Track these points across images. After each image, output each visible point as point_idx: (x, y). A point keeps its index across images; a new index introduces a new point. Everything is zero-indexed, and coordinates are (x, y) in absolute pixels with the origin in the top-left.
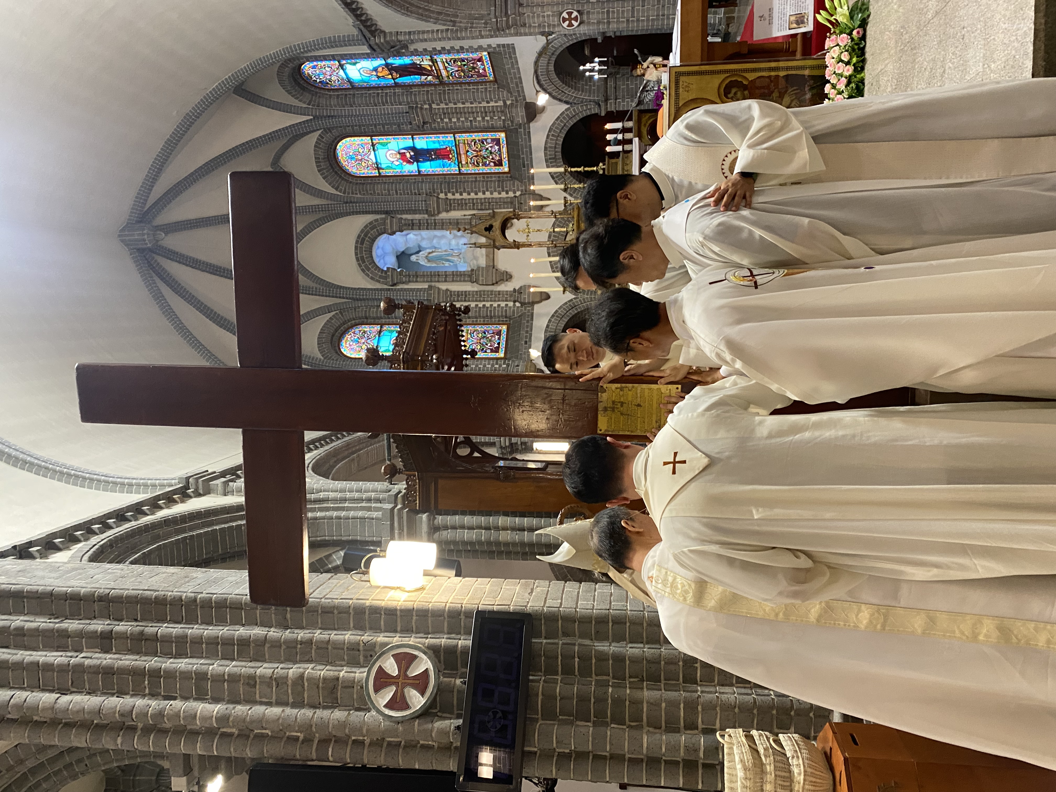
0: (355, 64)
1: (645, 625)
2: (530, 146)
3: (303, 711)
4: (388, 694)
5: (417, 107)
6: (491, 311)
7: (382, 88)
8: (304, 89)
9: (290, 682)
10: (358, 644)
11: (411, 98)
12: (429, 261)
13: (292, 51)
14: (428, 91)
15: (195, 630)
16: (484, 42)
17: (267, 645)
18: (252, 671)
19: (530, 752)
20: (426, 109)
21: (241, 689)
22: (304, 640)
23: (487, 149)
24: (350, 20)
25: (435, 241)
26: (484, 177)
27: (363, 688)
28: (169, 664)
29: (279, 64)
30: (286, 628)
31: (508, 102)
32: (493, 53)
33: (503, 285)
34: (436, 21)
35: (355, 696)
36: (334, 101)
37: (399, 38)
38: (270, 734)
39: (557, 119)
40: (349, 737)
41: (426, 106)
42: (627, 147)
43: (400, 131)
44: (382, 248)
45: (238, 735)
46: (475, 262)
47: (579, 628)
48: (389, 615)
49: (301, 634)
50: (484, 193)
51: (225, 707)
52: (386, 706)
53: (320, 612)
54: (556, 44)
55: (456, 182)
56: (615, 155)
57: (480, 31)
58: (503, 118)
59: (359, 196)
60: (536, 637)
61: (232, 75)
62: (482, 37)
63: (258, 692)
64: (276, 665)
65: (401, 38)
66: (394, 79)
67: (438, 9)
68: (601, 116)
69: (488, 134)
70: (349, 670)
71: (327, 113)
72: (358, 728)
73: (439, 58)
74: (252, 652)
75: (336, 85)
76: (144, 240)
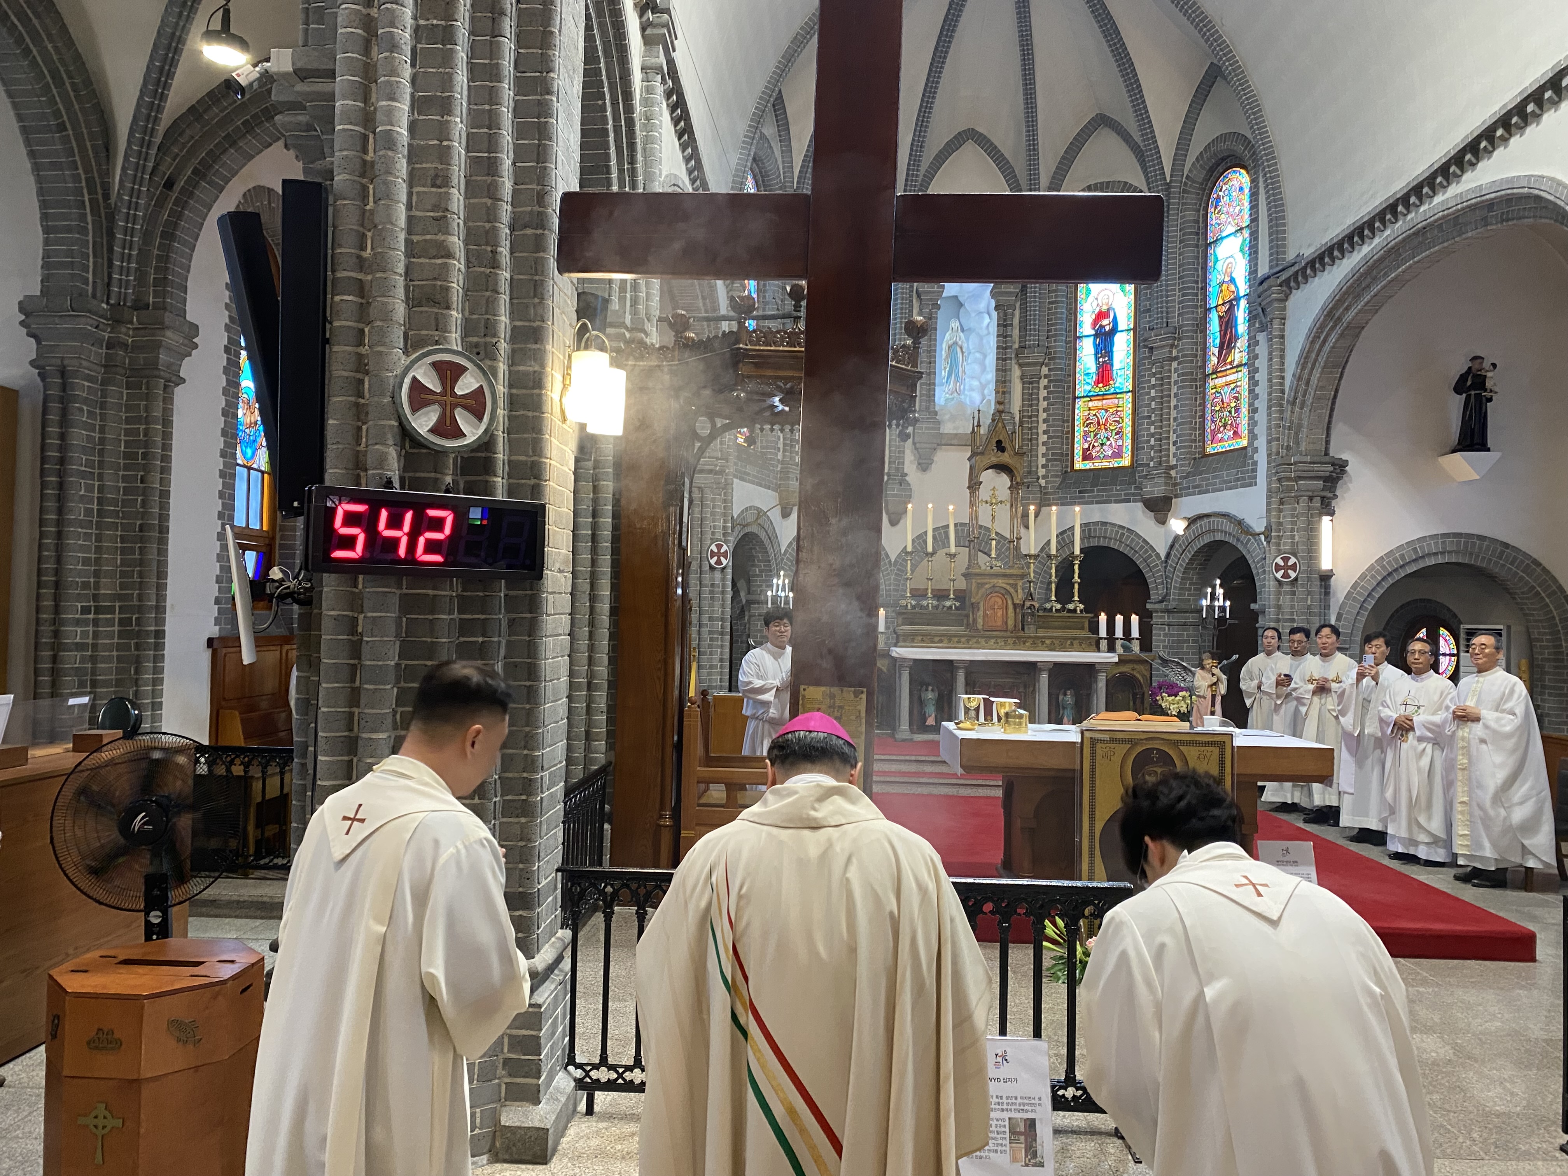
0: (1242, 250)
1: (527, 729)
2: (1110, 502)
3: (403, 258)
4: (431, 382)
5: (1175, 339)
7: (1204, 289)
8: (1212, 170)
9: (440, 237)
10: (495, 335)
11: (1187, 331)
13: (1267, 160)
14: (1196, 356)
15: (507, 92)
16: (1261, 443)
17: (488, 202)
18: (455, 182)
19: (355, 580)
20: (1171, 352)
21: (429, 165)
22: (498, 257)
23: (1108, 439)
24: (1309, 252)
25: (978, 355)
26: (1068, 433)
27: (438, 345)
28: (461, 54)
29: (1250, 137)
30: (512, 228)
31: (1173, 473)
32: (1246, 455)
33: (912, 458)
34: (1297, 377)
35: (424, 332)
36: (1189, 215)
37: (1276, 322)
38: (368, 207)
39: (1145, 541)
40: (369, 324)
41: (1175, 353)
42: (1104, 644)
43: (1141, 312)
45: (365, 162)
46: (947, 417)
47: (521, 641)
48: (534, 377)
49: (504, 251)
50: (1045, 432)
51: (406, 144)
52: (415, 380)
53: (537, 278)
54: (1253, 544)
55: (1063, 392)
56: (1094, 628)
57: (1278, 439)
58: (1152, 464)
60: (506, 583)
61: (1240, 67)
62: (1269, 442)
63: (426, 189)
64: (462, 215)
65: (1276, 324)
67: (1314, 381)
68: (1148, 606)
69: (1129, 441)
70: (459, 322)
71: (1174, 204)
72: (382, 337)
73: (1243, 377)
74: (479, 178)
75: (1213, 219)
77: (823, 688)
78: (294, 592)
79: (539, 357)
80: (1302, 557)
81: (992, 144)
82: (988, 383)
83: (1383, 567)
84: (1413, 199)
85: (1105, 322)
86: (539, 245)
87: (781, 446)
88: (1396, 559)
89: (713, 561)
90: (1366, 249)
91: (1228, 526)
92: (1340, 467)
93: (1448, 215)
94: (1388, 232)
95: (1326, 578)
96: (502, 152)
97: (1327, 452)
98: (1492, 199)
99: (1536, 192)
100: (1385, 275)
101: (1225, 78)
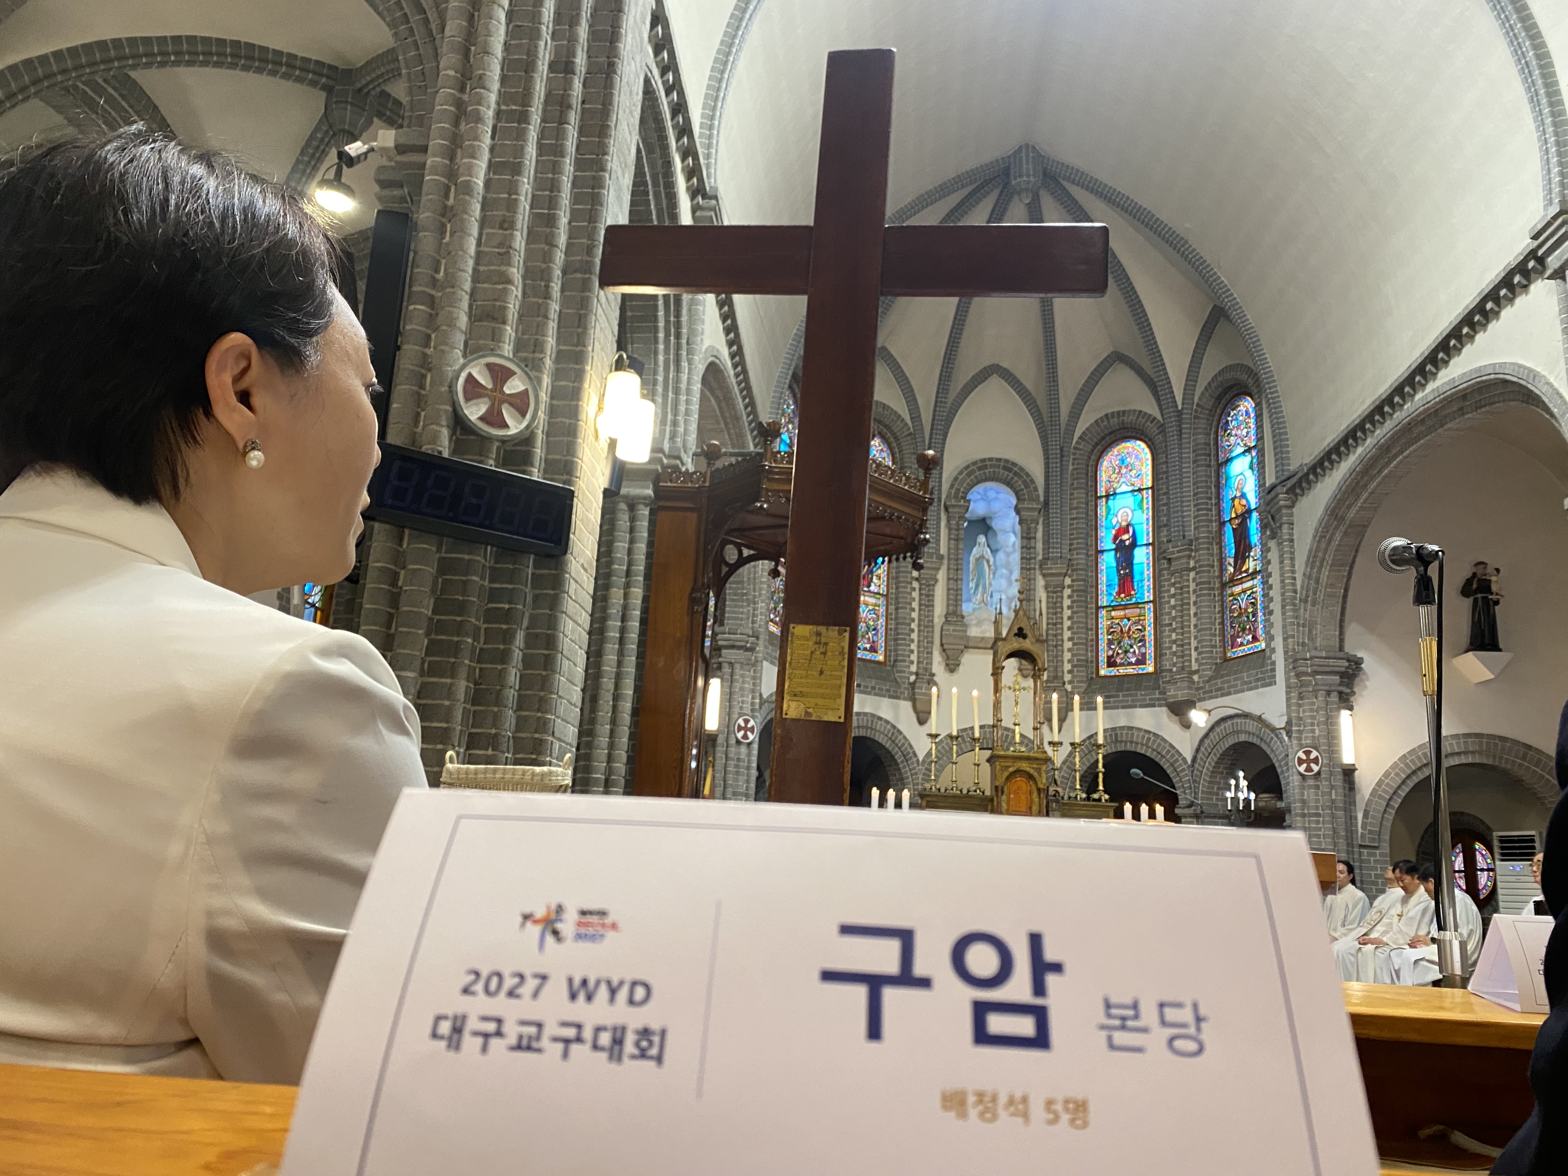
0: (1251, 468)
2: (1135, 707)
3: (469, 279)
4: (484, 380)
5: (1191, 550)
6: (905, 639)
7: (1218, 505)
8: (1219, 398)
9: (503, 268)
10: (542, 351)
11: (1203, 543)
12: (977, 560)
13: (1268, 384)
14: (1213, 566)
15: (568, 167)
16: (1278, 643)
17: (547, 248)
18: (519, 226)
19: (402, 536)
20: (1188, 563)
21: (499, 213)
22: (550, 290)
23: (1132, 647)
24: (1309, 459)
25: (1004, 571)
26: (1092, 640)
27: (492, 352)
28: (533, 134)
29: (1251, 365)
30: (564, 272)
31: (1196, 678)
32: (1265, 655)
33: (940, 659)
34: (1307, 576)
35: (481, 342)
36: (1201, 438)
37: (1285, 527)
38: (444, 241)
39: (1171, 745)
40: (436, 329)
41: (1192, 564)
43: (1159, 527)
44: (996, 498)
45: (445, 206)
46: (974, 622)
48: (573, 391)
49: (556, 288)
50: (1070, 639)
51: (480, 192)
52: (470, 375)
53: (582, 312)
54: (1276, 744)
55: (1086, 601)
56: (1119, 815)
57: (1293, 637)
58: (1175, 669)
59: (1071, 467)
60: (535, 562)
61: (1238, 303)
62: (1285, 639)
63: (494, 231)
64: (522, 254)
65: (1285, 529)
66: (1230, 521)
67: (1324, 579)
68: (1177, 811)
69: (1152, 648)
70: (512, 338)
71: (1186, 428)
72: (445, 341)
74: (539, 229)
75: (1223, 442)
76: (1021, 176)
77: (811, 627)
79: (579, 376)
80: (1324, 751)
81: (1015, 377)
83: (1407, 765)
85: (1125, 537)
88: (1419, 758)
90: (1360, 450)
91: (1251, 726)
92: (1356, 663)
93: (1429, 409)
94: (1378, 432)
95: (1349, 772)
96: (560, 210)
97: (1341, 649)
98: (1465, 389)
99: (1501, 376)
100: (1380, 472)
101: (1227, 317)
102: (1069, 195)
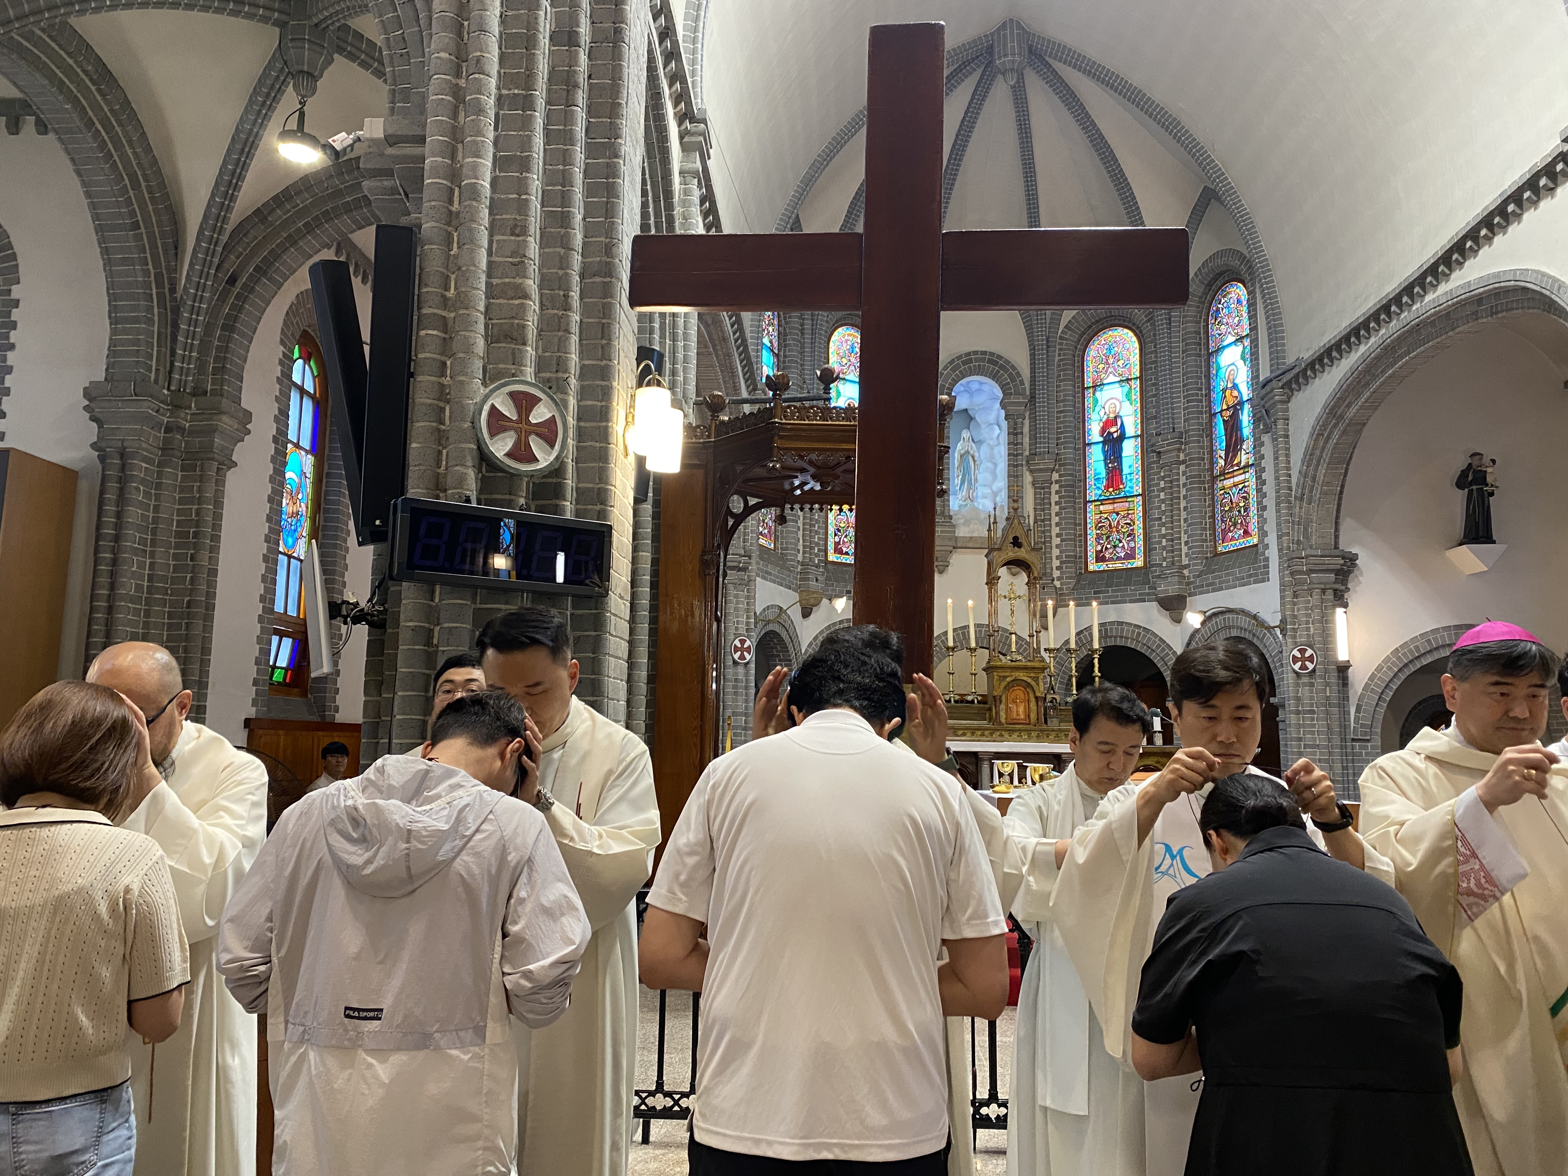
0: (1243, 358)
2: (1124, 602)
3: (483, 297)
4: (508, 410)
5: (1182, 443)
7: (1208, 395)
8: (1209, 285)
9: (518, 280)
10: (566, 371)
11: (1193, 436)
13: (1263, 272)
14: (1203, 459)
15: (579, 155)
16: (1272, 540)
17: (562, 251)
18: (531, 231)
19: (433, 593)
20: (1178, 456)
21: (508, 216)
22: (570, 300)
23: (1121, 542)
24: (1307, 355)
25: (989, 465)
26: (1080, 535)
27: (514, 377)
28: (539, 121)
29: (1245, 252)
30: (582, 276)
31: (1186, 572)
32: (1257, 552)
34: (1304, 474)
35: (502, 366)
36: (1191, 328)
37: (1280, 422)
38: (452, 253)
39: (1161, 639)
40: (452, 356)
41: (1182, 457)
43: (1148, 420)
44: (979, 390)
45: (450, 212)
46: (962, 521)
48: (602, 411)
49: (575, 295)
50: (1058, 535)
51: (488, 196)
52: (493, 407)
53: (604, 321)
54: (1269, 638)
55: (1074, 497)
57: (1288, 534)
58: (1164, 564)
59: (1057, 358)
61: (1232, 188)
62: (1279, 537)
63: (505, 238)
64: (537, 262)
65: (1280, 424)
67: (1320, 477)
69: (1141, 543)
70: (533, 358)
71: (1175, 316)
72: (463, 368)
73: (1250, 476)
74: (553, 230)
75: (1214, 330)
76: (1006, 55)
78: (368, 614)
79: (606, 394)
80: (1319, 649)
82: (1000, 491)
83: (1399, 658)
84: (1405, 299)
85: (1113, 429)
86: (607, 291)
87: (801, 548)
88: (1410, 651)
89: (737, 656)
90: (1363, 349)
91: (1243, 621)
92: (1351, 560)
93: (1440, 311)
94: (1383, 331)
95: (1343, 669)
96: (574, 206)
97: (1336, 547)
98: (1480, 294)
99: (1523, 284)
100: (1383, 372)
101: (1219, 199)
102: (1055, 73)
